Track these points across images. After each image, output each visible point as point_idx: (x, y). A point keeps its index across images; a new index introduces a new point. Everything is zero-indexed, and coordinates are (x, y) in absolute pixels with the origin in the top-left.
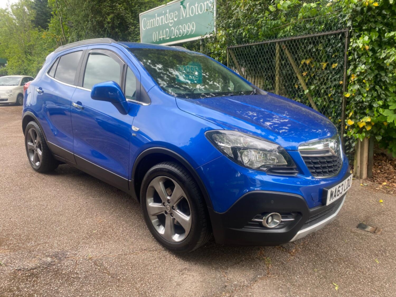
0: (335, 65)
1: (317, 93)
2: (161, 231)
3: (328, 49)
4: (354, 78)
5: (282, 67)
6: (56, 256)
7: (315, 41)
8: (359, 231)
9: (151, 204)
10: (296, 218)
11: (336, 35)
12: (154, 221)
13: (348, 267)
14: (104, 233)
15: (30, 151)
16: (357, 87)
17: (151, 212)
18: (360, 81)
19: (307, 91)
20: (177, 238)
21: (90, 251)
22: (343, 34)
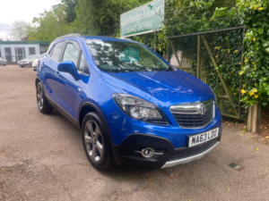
0: (236, 51)
1: (224, 70)
2: (91, 153)
3: (232, 40)
4: (246, 61)
5: (202, 51)
6: (26, 161)
9: (87, 137)
10: (165, 153)
11: (237, 30)
12: (88, 147)
15: (38, 100)
16: (248, 66)
17: (86, 142)
18: (250, 63)
19: (217, 68)
20: (97, 159)
22: (242, 29)
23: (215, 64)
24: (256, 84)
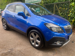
0: (66, 9)
1: (62, 15)
2: (33, 44)
3: (65, 5)
4: (71, 12)
5: (55, 9)
6: (11, 50)
7: (62, 4)
8: (73, 43)
9: (31, 38)
10: (63, 42)
11: (67, 3)
12: (32, 42)
13: (72, 51)
14: (21, 44)
16: (71, 13)
17: (31, 40)
18: (72, 12)
19: (60, 14)
20: (37, 45)
21: (18, 48)
22: (69, 2)
23: (60, 13)
24: (73, 18)
